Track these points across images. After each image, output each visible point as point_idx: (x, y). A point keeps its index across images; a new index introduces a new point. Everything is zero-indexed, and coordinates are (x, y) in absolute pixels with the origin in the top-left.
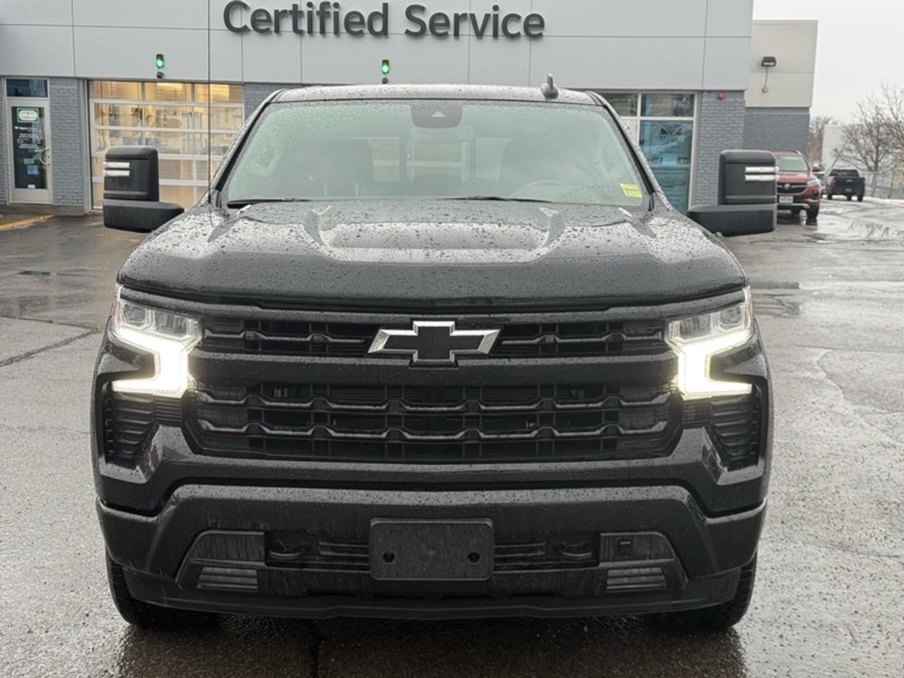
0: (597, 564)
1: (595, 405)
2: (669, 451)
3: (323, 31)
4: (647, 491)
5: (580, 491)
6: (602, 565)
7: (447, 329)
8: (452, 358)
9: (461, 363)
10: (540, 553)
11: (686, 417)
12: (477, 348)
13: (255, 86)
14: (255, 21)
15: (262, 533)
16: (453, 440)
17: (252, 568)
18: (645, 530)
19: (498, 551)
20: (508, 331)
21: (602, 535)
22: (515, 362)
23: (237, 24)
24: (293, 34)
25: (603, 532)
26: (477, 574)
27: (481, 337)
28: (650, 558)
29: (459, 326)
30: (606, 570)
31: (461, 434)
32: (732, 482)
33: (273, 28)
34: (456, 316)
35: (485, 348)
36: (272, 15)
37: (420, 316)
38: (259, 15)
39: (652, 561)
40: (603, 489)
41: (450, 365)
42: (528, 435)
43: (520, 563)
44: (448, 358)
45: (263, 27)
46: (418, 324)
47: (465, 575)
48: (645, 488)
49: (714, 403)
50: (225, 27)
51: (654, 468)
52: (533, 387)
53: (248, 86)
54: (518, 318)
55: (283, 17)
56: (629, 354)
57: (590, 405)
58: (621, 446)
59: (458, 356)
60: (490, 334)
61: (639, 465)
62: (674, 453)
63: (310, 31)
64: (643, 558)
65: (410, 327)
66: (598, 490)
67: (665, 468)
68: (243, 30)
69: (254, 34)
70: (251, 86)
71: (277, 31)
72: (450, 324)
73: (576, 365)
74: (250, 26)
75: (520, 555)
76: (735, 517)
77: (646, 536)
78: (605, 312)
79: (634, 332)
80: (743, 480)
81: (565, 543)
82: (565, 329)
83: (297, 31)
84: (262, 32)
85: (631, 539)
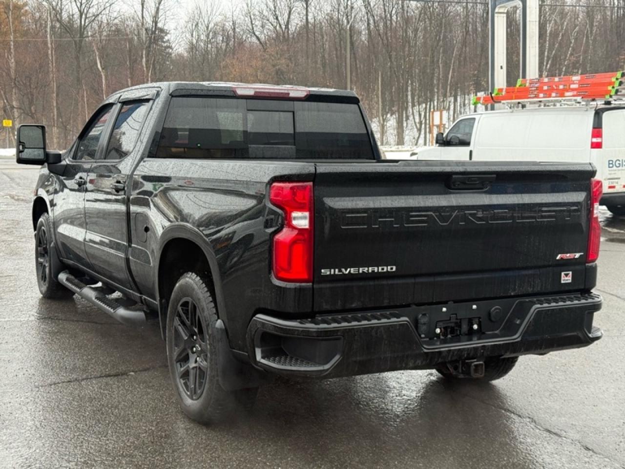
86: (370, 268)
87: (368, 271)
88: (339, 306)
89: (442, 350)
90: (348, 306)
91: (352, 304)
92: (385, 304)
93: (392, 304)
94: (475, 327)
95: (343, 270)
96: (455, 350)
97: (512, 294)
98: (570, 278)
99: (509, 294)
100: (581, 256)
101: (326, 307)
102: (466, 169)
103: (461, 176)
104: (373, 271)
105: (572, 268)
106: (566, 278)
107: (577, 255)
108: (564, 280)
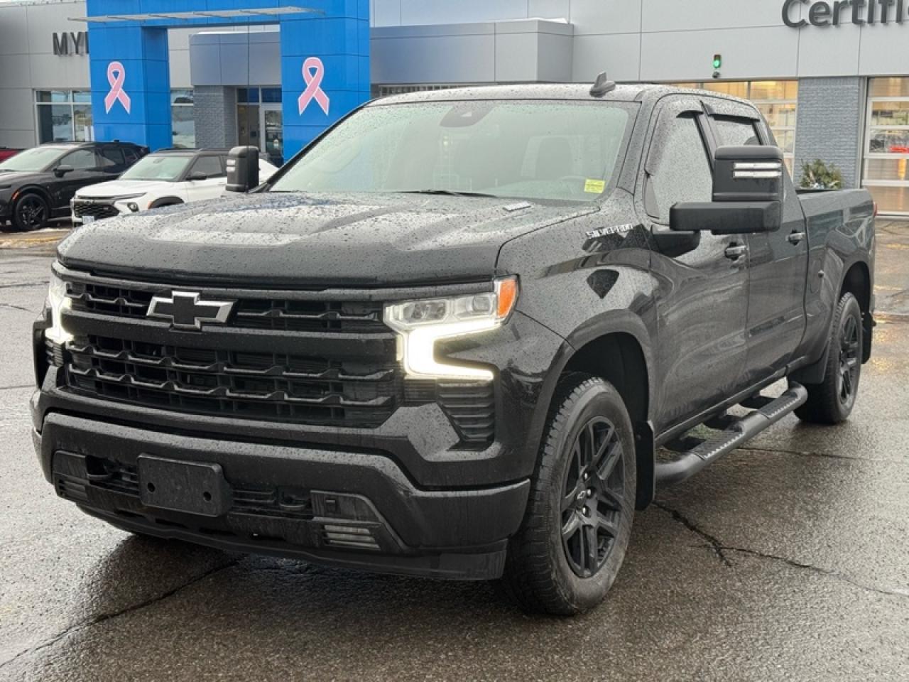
0: (312, 517)
1: (315, 375)
2: (378, 424)
3: (884, 20)
4: (351, 457)
5: (294, 450)
6: (315, 519)
7: (192, 299)
8: (198, 325)
9: (205, 329)
10: (268, 501)
11: (408, 395)
12: (215, 316)
13: (809, 81)
14: (813, 15)
15: (84, 457)
16: (205, 395)
17: (82, 484)
18: (350, 492)
19: (236, 494)
20: (240, 304)
21: (312, 491)
22: (245, 331)
23: (795, 18)
24: (853, 24)
25: (314, 489)
26: (211, 510)
27: (218, 308)
28: (358, 520)
29: (203, 297)
30: (322, 525)
31: (212, 391)
32: (444, 460)
33: (831, 20)
34: (201, 289)
35: (222, 317)
36: (831, 5)
37: (177, 287)
38: (819, 8)
39: (360, 522)
40: (314, 451)
41: (197, 330)
42: (262, 397)
43: (253, 508)
44: (194, 323)
45: (821, 20)
46: (175, 293)
47: (202, 511)
48: (350, 454)
49: (442, 385)
50: (783, 24)
51: (361, 437)
52: (270, 355)
53: (802, 81)
54: (248, 293)
55: (843, 8)
56: (348, 331)
57: (311, 375)
58: (349, 415)
59: (203, 323)
60: (225, 306)
61: (347, 433)
62: (383, 426)
63: (871, 20)
64: (351, 518)
65: (169, 296)
66: (309, 451)
67: (371, 438)
68: (802, 25)
69: (812, 27)
70: (806, 81)
71: (836, 22)
72: (195, 295)
73: (293, 338)
74: (808, 21)
75: (253, 500)
76: (450, 494)
77: (350, 498)
78: (320, 293)
79: (351, 312)
80: (460, 459)
81: (294, 497)
82: (296, 305)
83: (856, 20)
84: (820, 25)
85: (336, 499)
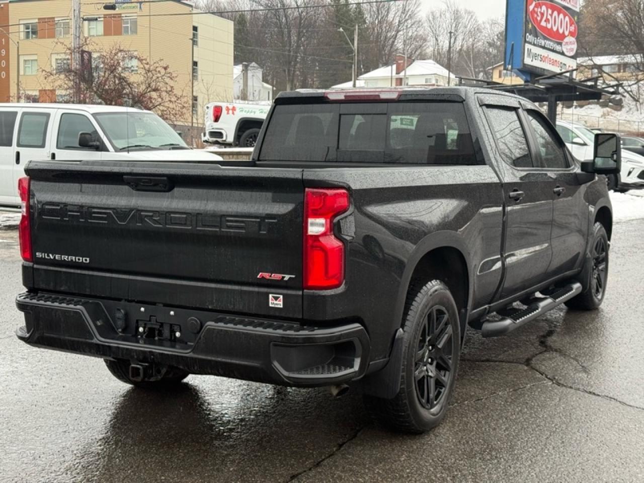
86: (70, 257)
87: (68, 258)
88: (51, 287)
89: (111, 345)
90: (58, 289)
91: (61, 286)
92: (87, 293)
93: (93, 294)
94: (178, 334)
95: (51, 255)
96: (124, 348)
97: (210, 307)
98: (281, 303)
99: (206, 307)
100: (290, 278)
101: (42, 286)
102: (133, 170)
103: (130, 177)
104: (72, 260)
105: (285, 292)
106: (275, 302)
107: (287, 277)
108: (272, 303)
